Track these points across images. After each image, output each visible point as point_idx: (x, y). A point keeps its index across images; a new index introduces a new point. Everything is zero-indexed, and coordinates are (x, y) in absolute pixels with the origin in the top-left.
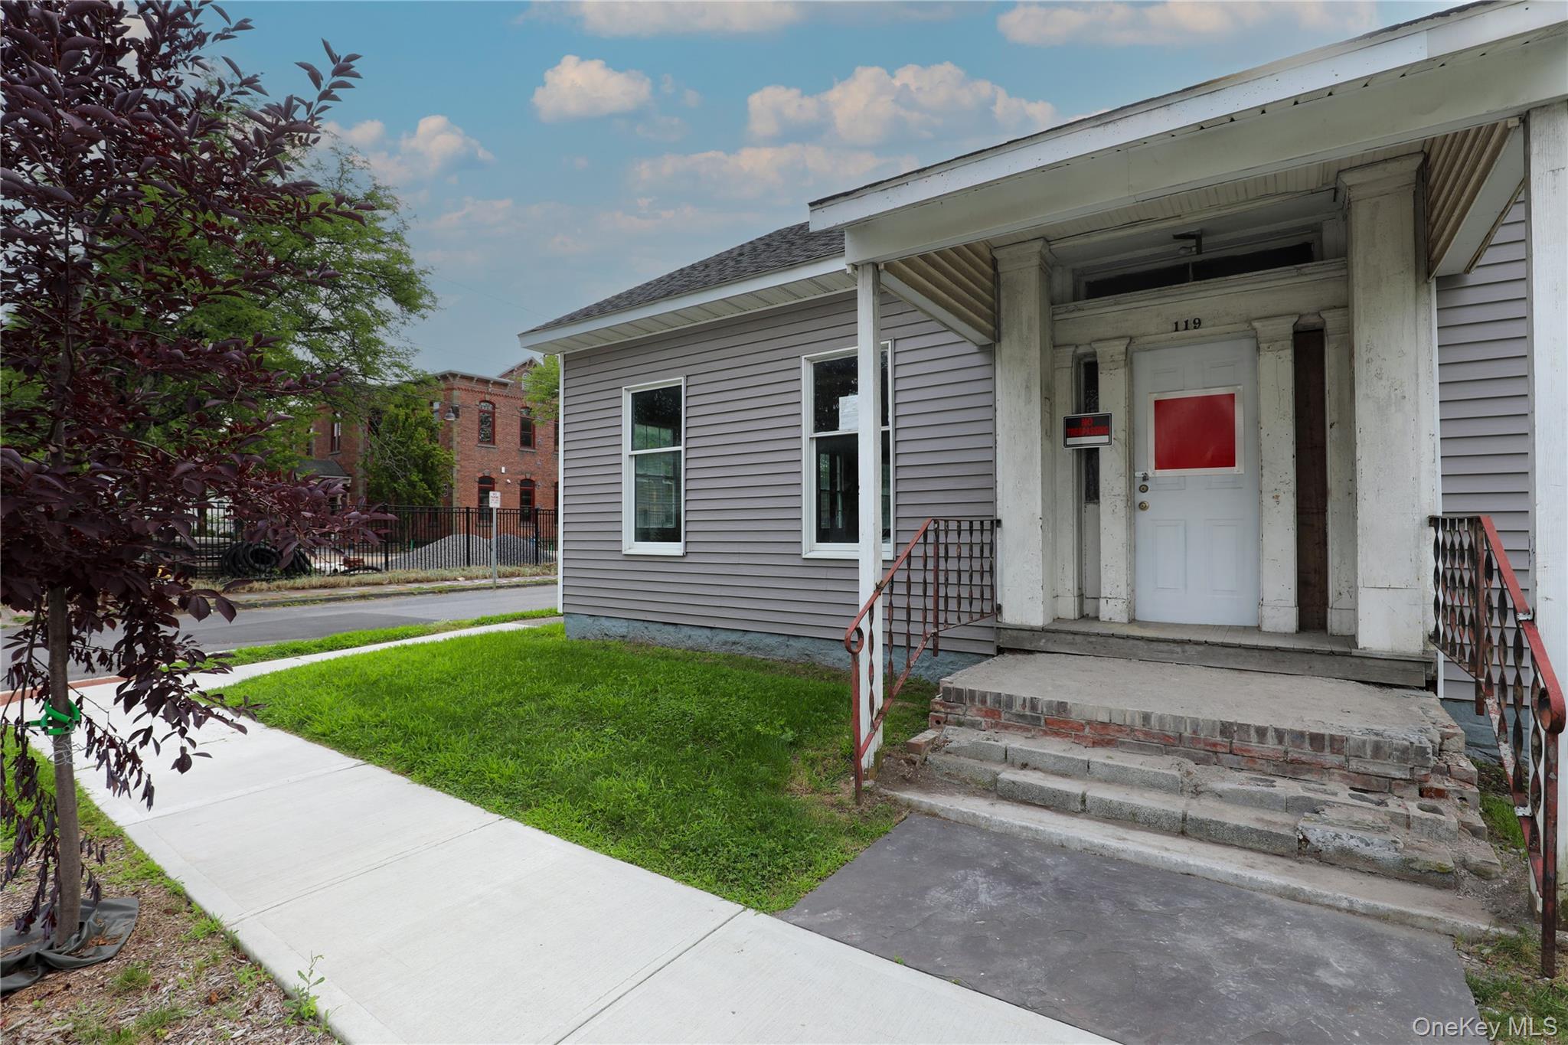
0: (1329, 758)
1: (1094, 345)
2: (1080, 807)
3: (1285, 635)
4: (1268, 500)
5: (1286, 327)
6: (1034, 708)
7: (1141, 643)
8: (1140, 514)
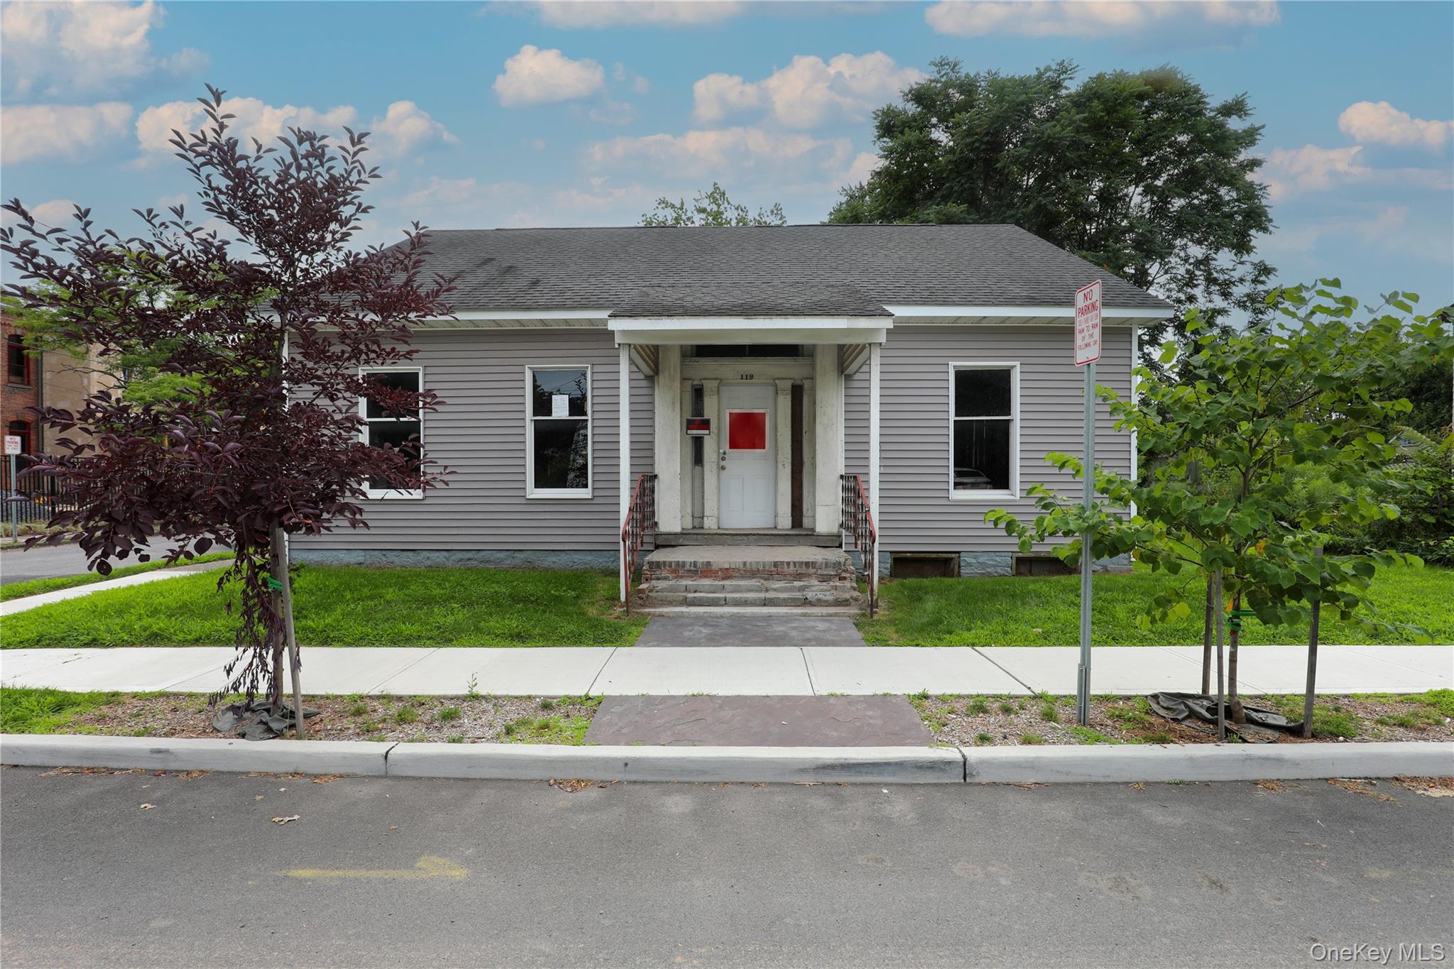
0: (811, 571)
1: (703, 381)
2: (726, 602)
3: (787, 530)
4: (780, 466)
5: (788, 384)
6: (695, 566)
7: (729, 537)
8: (721, 471)
